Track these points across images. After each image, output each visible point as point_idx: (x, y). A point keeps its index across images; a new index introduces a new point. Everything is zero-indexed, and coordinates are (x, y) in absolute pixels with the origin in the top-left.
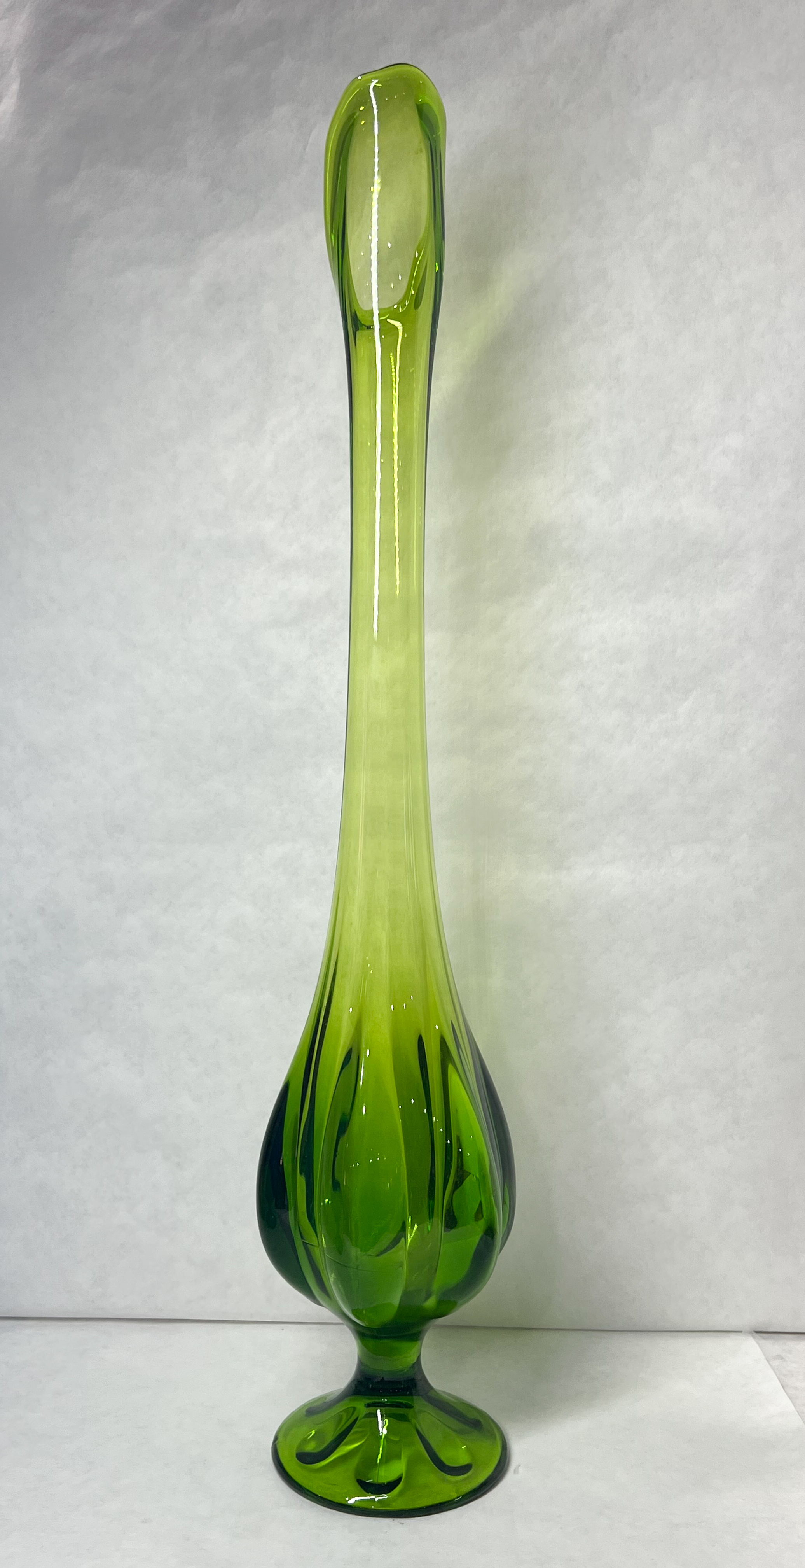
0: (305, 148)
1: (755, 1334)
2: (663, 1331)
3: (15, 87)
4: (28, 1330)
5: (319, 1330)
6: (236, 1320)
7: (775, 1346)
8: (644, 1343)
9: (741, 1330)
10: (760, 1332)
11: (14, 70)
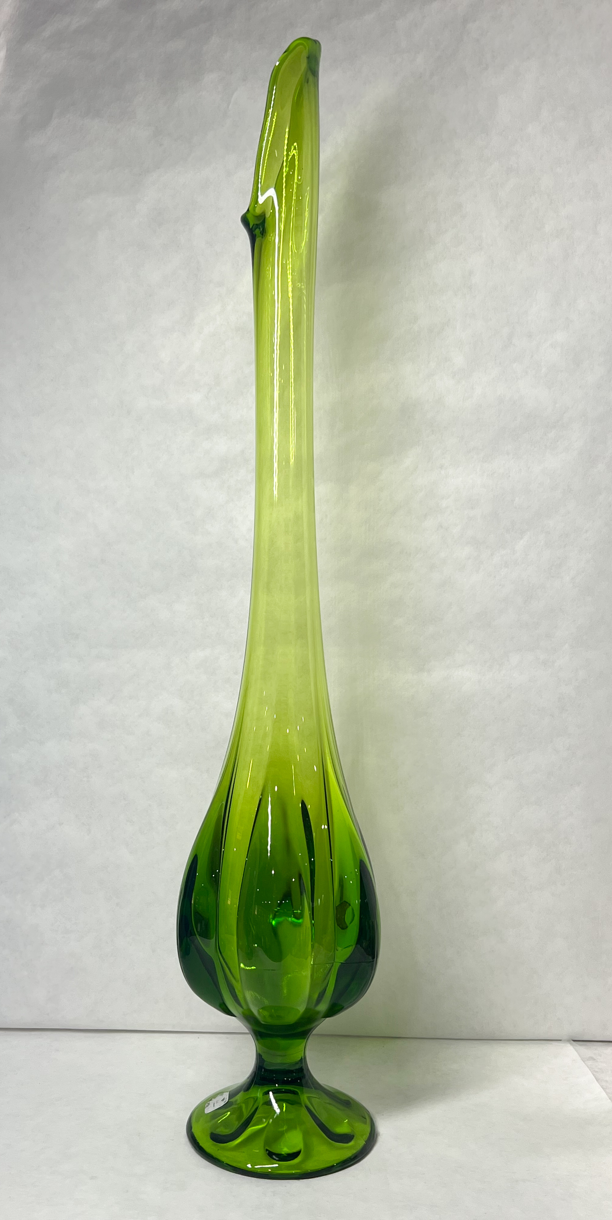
1: (572, 1042)
2: (497, 1040)
3: (2, 54)
5: (227, 1038)
6: (162, 1030)
7: (587, 1051)
8: (483, 1049)
9: (560, 1039)
10: (576, 1041)
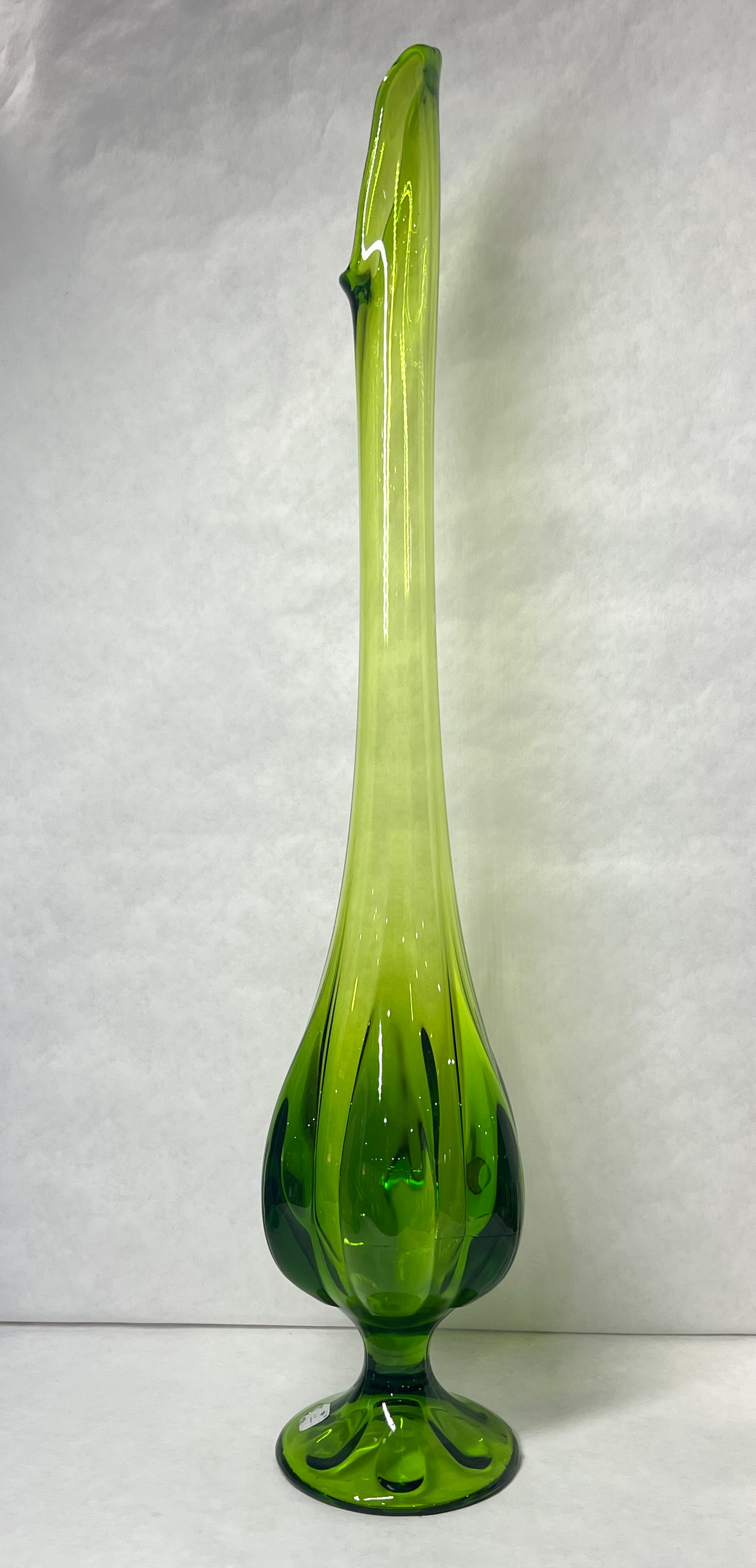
0: (323, 133)
3: (31, 69)
4: (28, 1336)
6: (244, 1324)
11: (30, 53)
